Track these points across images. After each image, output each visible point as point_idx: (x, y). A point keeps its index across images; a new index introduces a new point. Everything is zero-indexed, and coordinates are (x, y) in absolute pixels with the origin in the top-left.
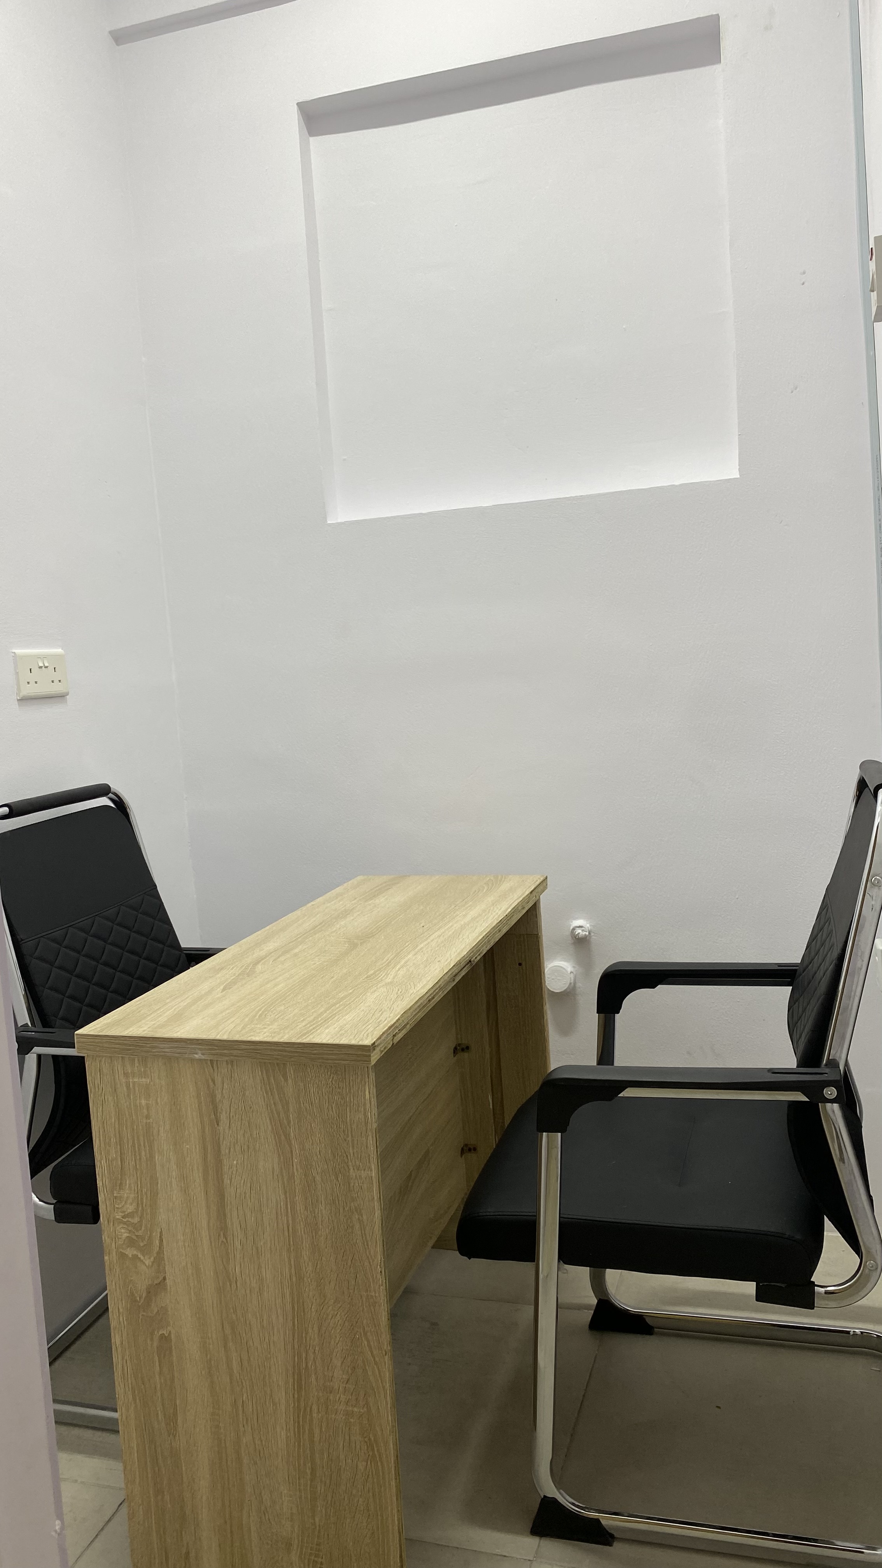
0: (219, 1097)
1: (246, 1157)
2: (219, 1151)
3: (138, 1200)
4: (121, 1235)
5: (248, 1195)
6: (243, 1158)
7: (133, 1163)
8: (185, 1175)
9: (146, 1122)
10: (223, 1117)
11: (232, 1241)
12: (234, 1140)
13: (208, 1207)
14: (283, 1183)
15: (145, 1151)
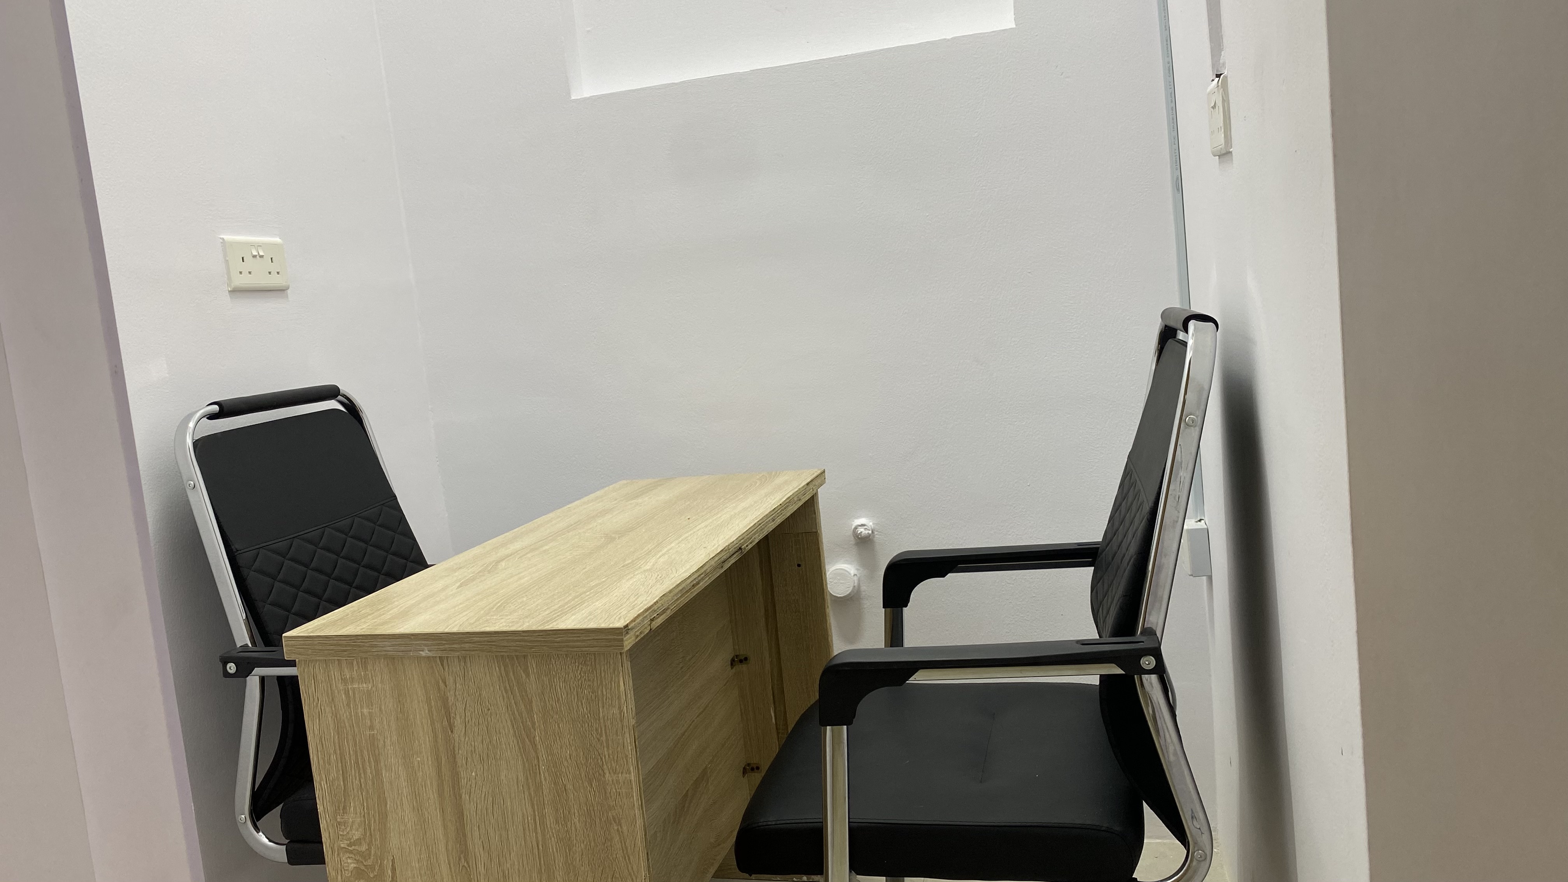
0: (451, 699)
1: (486, 767)
2: (455, 762)
3: (365, 824)
4: (348, 866)
5: (490, 811)
6: (482, 769)
7: (357, 782)
8: (417, 793)
9: (370, 734)
10: (458, 722)
11: (474, 865)
12: (471, 749)
13: (445, 827)
14: (530, 794)
15: (371, 767)
